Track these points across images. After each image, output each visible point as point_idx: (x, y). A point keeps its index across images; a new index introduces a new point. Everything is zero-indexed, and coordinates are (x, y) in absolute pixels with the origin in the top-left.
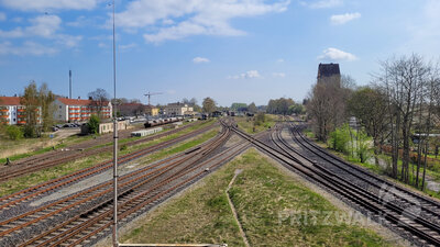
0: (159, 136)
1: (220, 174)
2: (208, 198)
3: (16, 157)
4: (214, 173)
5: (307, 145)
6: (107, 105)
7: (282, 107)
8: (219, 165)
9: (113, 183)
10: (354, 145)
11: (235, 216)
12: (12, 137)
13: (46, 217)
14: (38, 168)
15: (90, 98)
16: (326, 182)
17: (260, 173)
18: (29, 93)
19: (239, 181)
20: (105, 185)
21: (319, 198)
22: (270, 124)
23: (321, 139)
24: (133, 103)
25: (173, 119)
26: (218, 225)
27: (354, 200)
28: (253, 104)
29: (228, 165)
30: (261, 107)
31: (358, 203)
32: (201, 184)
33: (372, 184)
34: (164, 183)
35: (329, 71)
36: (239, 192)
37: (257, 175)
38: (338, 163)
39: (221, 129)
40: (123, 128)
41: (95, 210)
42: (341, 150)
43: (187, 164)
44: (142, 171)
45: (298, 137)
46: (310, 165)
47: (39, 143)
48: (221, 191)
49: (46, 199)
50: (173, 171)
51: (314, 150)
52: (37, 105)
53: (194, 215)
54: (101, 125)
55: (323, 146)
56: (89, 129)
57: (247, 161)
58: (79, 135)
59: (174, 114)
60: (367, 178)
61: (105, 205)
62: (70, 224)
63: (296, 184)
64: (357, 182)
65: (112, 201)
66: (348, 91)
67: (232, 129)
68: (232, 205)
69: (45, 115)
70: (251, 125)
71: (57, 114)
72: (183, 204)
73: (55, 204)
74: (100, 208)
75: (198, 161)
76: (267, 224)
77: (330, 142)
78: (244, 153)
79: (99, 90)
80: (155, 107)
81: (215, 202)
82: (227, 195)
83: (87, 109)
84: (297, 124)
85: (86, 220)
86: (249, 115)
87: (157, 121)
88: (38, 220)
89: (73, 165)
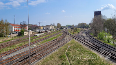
0: (43, 36)
1: (63, 47)
2: (59, 55)
4: (61, 47)
5: (91, 38)
6: (26, 26)
7: (83, 26)
8: (62, 45)
9: (29, 51)
10: (106, 38)
11: (68, 61)
13: (8, 62)
14: (5, 47)
15: (21, 24)
17: (76, 47)
18: (1, 22)
19: (69, 50)
20: (26, 52)
21: (95, 55)
22: (79, 31)
23: (95, 36)
24: (35, 26)
25: (48, 30)
26: (63, 64)
28: (73, 25)
29: (65, 45)
30: (76, 26)
32: (57, 51)
33: (112, 50)
34: (45, 51)
35: (98, 14)
36: (69, 53)
37: (75, 48)
38: (101, 43)
39: (63, 33)
40: (32, 33)
41: (23, 60)
42: (102, 39)
43: (52, 44)
44: (38, 47)
45: (88, 35)
46: (92, 44)
47: (5, 39)
48: (63, 53)
49: (8, 56)
50: (48, 47)
51: (93, 39)
52: (4, 27)
53: (55, 61)
54: (24, 33)
55: (96, 38)
56: (21, 34)
57: (71, 43)
58: (18, 36)
59: (48, 29)
60: (111, 48)
61: (26, 58)
63: (87, 50)
65: (29, 57)
66: (104, 20)
67: (67, 33)
68: (67, 57)
69: (7, 30)
70: (73, 32)
71: (10, 29)
72: (51, 57)
73: (11, 58)
74: (25, 59)
75: (56, 44)
76: (78, 63)
77: (98, 37)
78: (71, 41)
79: (23, 21)
80: (41, 27)
81: (62, 57)
82: (66, 54)
83: (20, 28)
84: (88, 31)
85: (21, 63)
86: (72, 28)
87: (42, 31)
88: (6, 63)
89: (16, 45)
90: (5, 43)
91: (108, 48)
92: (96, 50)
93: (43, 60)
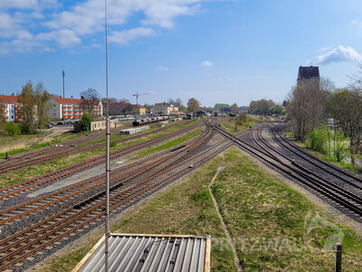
0: (146, 134)
1: (203, 170)
2: (192, 192)
3: (15, 152)
4: (198, 169)
5: (286, 145)
6: (97, 104)
7: (263, 108)
8: (202, 162)
10: (331, 145)
11: (217, 210)
12: (11, 133)
13: (42, 208)
14: (34, 162)
15: (82, 97)
16: (304, 180)
17: (241, 170)
18: (26, 90)
19: (221, 178)
20: (96, 179)
21: (297, 195)
22: (251, 124)
23: (299, 138)
24: (122, 103)
25: (159, 118)
26: (201, 218)
27: (330, 197)
28: (235, 105)
29: (211, 162)
30: (242, 108)
31: (333, 199)
32: (186, 179)
33: (348, 182)
34: (152, 177)
36: (221, 187)
37: (239, 171)
38: (315, 162)
39: (204, 128)
40: (114, 126)
41: (88, 202)
42: (319, 149)
43: (172, 160)
44: (131, 166)
45: (278, 136)
46: (289, 163)
47: (35, 140)
48: (204, 186)
49: (42, 191)
50: (159, 168)
51: (293, 149)
52: (34, 103)
53: (179, 208)
54: (92, 123)
55: (301, 145)
56: (81, 127)
57: (229, 158)
58: (73, 132)
59: (160, 114)
60: (343, 177)
61: (96, 198)
62: (64, 214)
63: (275, 181)
64: (333, 180)
65: (104, 193)
66: (327, 93)
67: (215, 128)
68: (214, 200)
69: (41, 113)
70: (233, 124)
71: (51, 112)
72: (169, 198)
73: (51, 195)
74: (92, 200)
75: (183, 158)
76: (247, 217)
77: (308, 142)
78: (226, 151)
79: (90, 90)
80: (142, 107)
81: (199, 197)
82: (210, 190)
83: (80, 108)
84: (277, 124)
85: (79, 211)
86: (231, 115)
87: (145, 120)
88: (36, 210)
89: (67, 160)
90: (36, 150)
91: (337, 177)
92: (299, 180)
93: (145, 204)
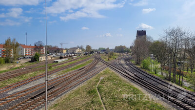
0: (66, 62)
1: (93, 79)
2: (88, 90)
3: (2, 72)
4: (91, 79)
5: (132, 66)
6: (43, 48)
7: (121, 50)
8: (93, 75)
9: (45, 83)
10: (152, 66)
11: (100, 98)
13: (15, 99)
14: (12, 77)
15: (35, 45)
17: (111, 79)
18: (8, 42)
19: (102, 83)
20: (42, 84)
21: (137, 90)
22: (115, 57)
23: (138, 64)
24: (55, 48)
25: (73, 55)
26: (92, 102)
28: (108, 48)
29: (97, 75)
30: (112, 50)
31: (154, 92)
32: (85, 84)
33: (160, 84)
34: (69, 83)
35: (141, 34)
36: (102, 87)
37: (110, 79)
38: (145, 74)
39: (94, 59)
40: (50, 59)
41: (37, 96)
42: (147, 68)
43: (79, 75)
44: (59, 78)
45: (128, 63)
46: (133, 75)
47: (12, 66)
48: (94, 87)
49: (15, 91)
50: (73, 78)
51: (135, 69)
52: (11, 48)
53: (82, 98)
54: (40, 58)
55: (139, 67)
56: (35, 59)
57: (105, 73)
58: (30, 62)
59: (73, 53)
60: (158, 81)
61: (42, 94)
62: (26, 102)
63: (127, 84)
64: (153, 83)
65: (45, 91)
66: (150, 42)
67: (99, 59)
68: (98, 93)
69: (15, 53)
70: (107, 58)
71: (20, 52)
72: (77, 93)
73: (19, 93)
74: (39, 95)
75: (84, 74)
76: (114, 101)
77: (142, 65)
78: (104, 70)
79: (39, 42)
80: (64, 50)
81: (91, 92)
82: (97, 88)
83: (34, 50)
84: (127, 57)
85: (33, 100)
86: (106, 53)
87: (66, 56)
88: (11, 100)
89: (27, 75)
90: (12, 71)
91: (155, 81)
92: (138, 83)
93: (65, 96)
